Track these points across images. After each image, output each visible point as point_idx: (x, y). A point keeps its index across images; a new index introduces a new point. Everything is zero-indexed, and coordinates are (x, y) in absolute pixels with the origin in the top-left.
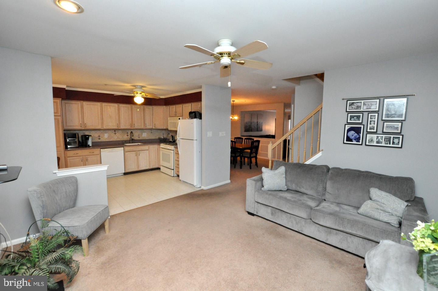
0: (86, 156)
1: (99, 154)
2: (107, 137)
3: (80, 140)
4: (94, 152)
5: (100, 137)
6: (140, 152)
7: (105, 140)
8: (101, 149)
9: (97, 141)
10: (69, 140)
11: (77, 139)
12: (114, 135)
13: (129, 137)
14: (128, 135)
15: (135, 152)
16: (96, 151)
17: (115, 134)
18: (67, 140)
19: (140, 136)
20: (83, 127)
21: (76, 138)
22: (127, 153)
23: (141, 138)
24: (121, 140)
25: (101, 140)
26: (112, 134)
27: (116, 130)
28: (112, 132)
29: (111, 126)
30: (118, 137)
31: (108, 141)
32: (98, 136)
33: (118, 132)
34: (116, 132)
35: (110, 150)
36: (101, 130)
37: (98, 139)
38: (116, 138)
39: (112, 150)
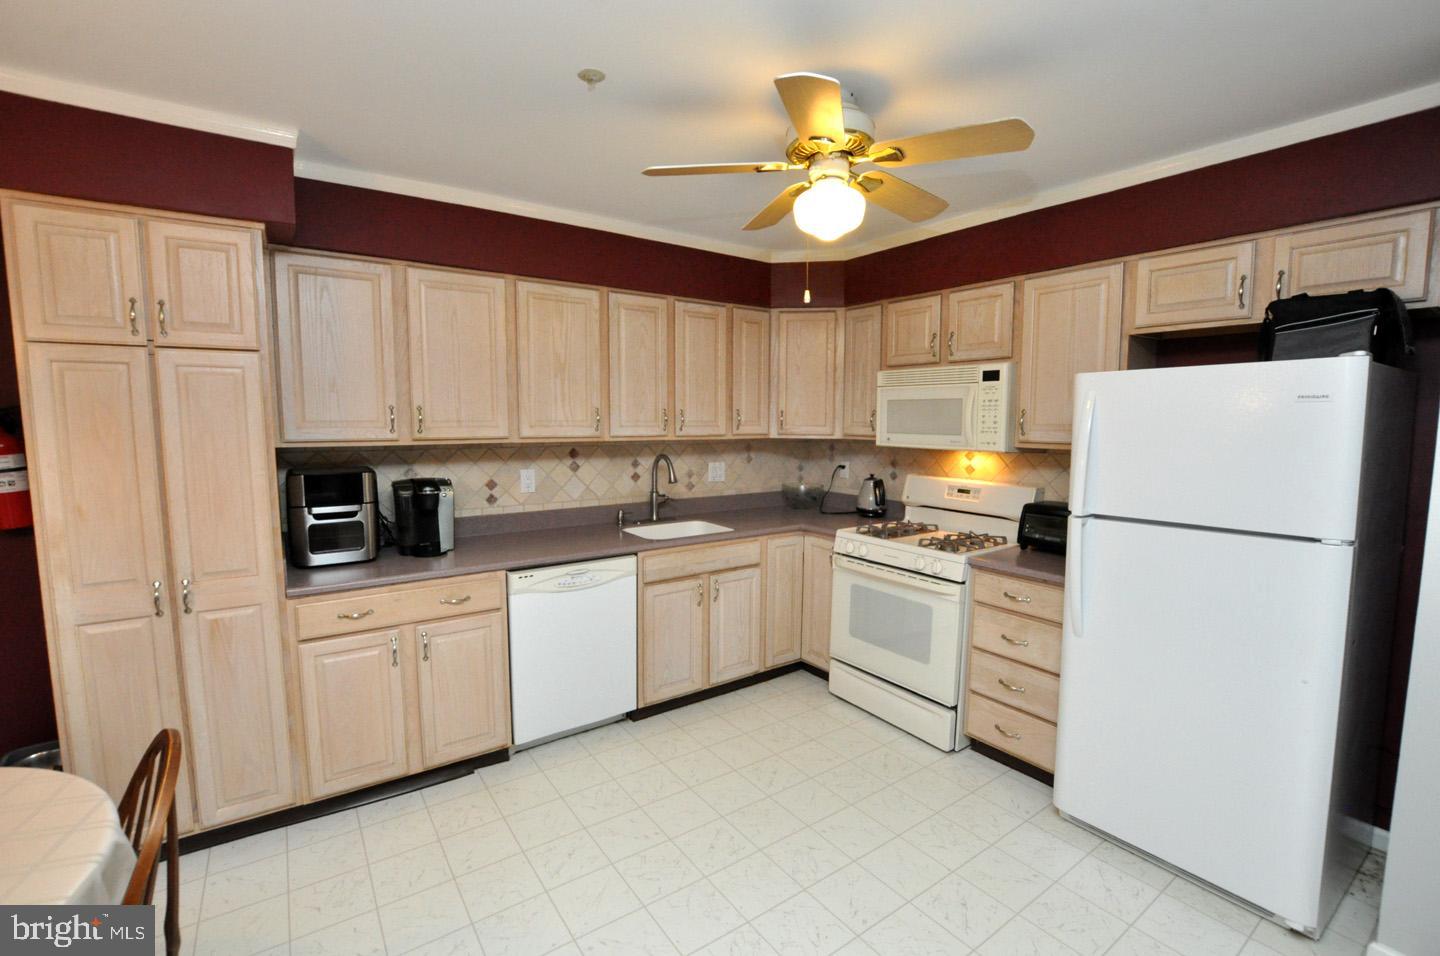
0: (421, 627)
1: (498, 609)
2: (533, 490)
3: (387, 509)
4: (468, 598)
5: (496, 492)
6: (721, 577)
7: (523, 504)
8: (514, 577)
9: (478, 513)
10: (318, 517)
11: (368, 508)
12: (571, 473)
13: (645, 484)
14: (636, 477)
15: (693, 583)
16: (480, 587)
17: (575, 468)
18: (302, 521)
19: (694, 480)
20: (405, 430)
21: (359, 500)
22: (651, 591)
23: (698, 492)
24: (603, 503)
25: (503, 507)
26: (560, 469)
27: (577, 449)
28: (557, 461)
29: (561, 426)
30: (588, 488)
31: (539, 513)
32: (487, 485)
33: (591, 460)
34: (580, 461)
35: (562, 580)
36: (501, 446)
37: (485, 502)
38: (576, 495)
39: (573, 576)
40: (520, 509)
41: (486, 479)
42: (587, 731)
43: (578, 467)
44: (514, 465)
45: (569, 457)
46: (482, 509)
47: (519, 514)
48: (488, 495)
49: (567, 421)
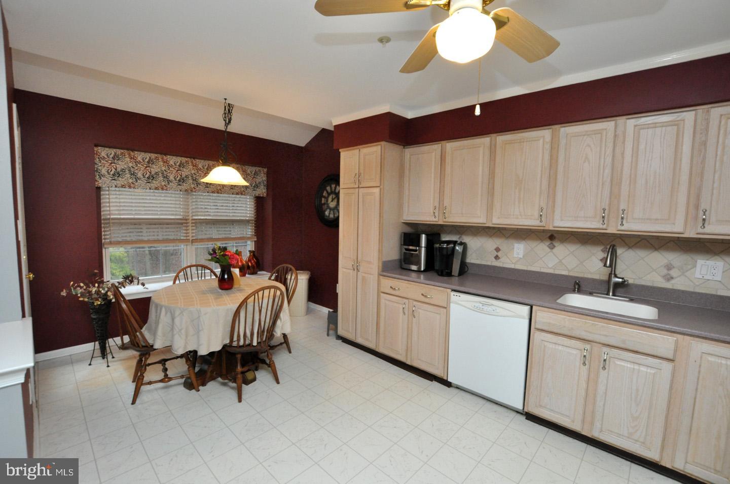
2: (521, 256)
4: (432, 297)
5: (499, 254)
7: (515, 264)
8: (452, 294)
9: (489, 263)
14: (604, 261)
15: (581, 345)
16: (438, 293)
17: (552, 247)
19: (674, 273)
20: (441, 218)
21: (418, 245)
22: (539, 336)
23: (679, 285)
24: (572, 274)
25: (503, 263)
26: (541, 248)
27: (555, 235)
28: (539, 242)
29: (517, 218)
30: (560, 261)
31: (524, 271)
32: (495, 249)
33: (564, 244)
34: (556, 244)
35: (477, 305)
36: (505, 229)
37: (494, 259)
38: (550, 265)
39: (483, 305)
40: (512, 266)
41: (495, 247)
42: (497, 404)
43: (554, 246)
44: (511, 241)
45: (549, 240)
46: (492, 262)
47: (511, 268)
48: (495, 255)
49: (521, 215)
